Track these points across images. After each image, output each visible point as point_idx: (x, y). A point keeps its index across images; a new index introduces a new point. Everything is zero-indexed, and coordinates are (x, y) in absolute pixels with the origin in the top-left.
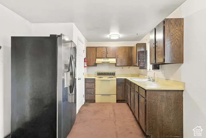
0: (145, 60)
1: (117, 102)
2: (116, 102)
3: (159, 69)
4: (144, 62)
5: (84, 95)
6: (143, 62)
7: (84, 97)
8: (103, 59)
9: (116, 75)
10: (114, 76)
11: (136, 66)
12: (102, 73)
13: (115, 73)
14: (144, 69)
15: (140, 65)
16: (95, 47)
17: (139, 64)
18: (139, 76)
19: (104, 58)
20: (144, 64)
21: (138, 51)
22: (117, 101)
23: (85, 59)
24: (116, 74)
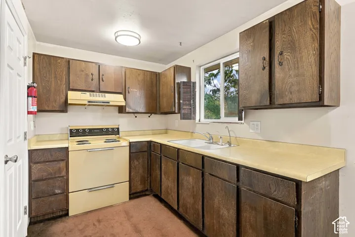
0: (192, 101)
1: (130, 198)
2: (128, 199)
3: (242, 120)
4: (190, 105)
5: (25, 208)
6: (188, 105)
7: (25, 213)
8: (88, 93)
9: (120, 133)
10: (118, 136)
11: (174, 113)
12: (84, 130)
13: (118, 129)
14: (191, 119)
15: (183, 111)
16: (63, 58)
17: (179, 109)
18: (166, 133)
19: (93, 91)
20: (191, 109)
21: (177, 81)
22: (130, 195)
23: (29, 87)
24: (120, 130)
